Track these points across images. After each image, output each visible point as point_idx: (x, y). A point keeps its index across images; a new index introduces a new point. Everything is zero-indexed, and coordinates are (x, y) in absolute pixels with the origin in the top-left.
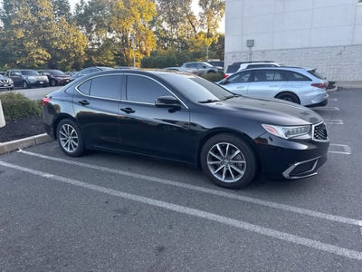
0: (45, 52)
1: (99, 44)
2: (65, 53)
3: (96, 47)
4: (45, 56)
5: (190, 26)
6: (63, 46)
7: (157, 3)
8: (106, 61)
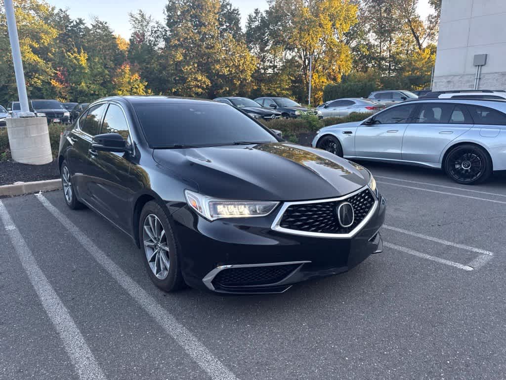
0: (204, 79)
1: (275, 67)
2: (229, 79)
3: (270, 71)
4: (204, 82)
5: (412, 37)
6: (226, 71)
7: (363, 5)
8: (278, 90)
